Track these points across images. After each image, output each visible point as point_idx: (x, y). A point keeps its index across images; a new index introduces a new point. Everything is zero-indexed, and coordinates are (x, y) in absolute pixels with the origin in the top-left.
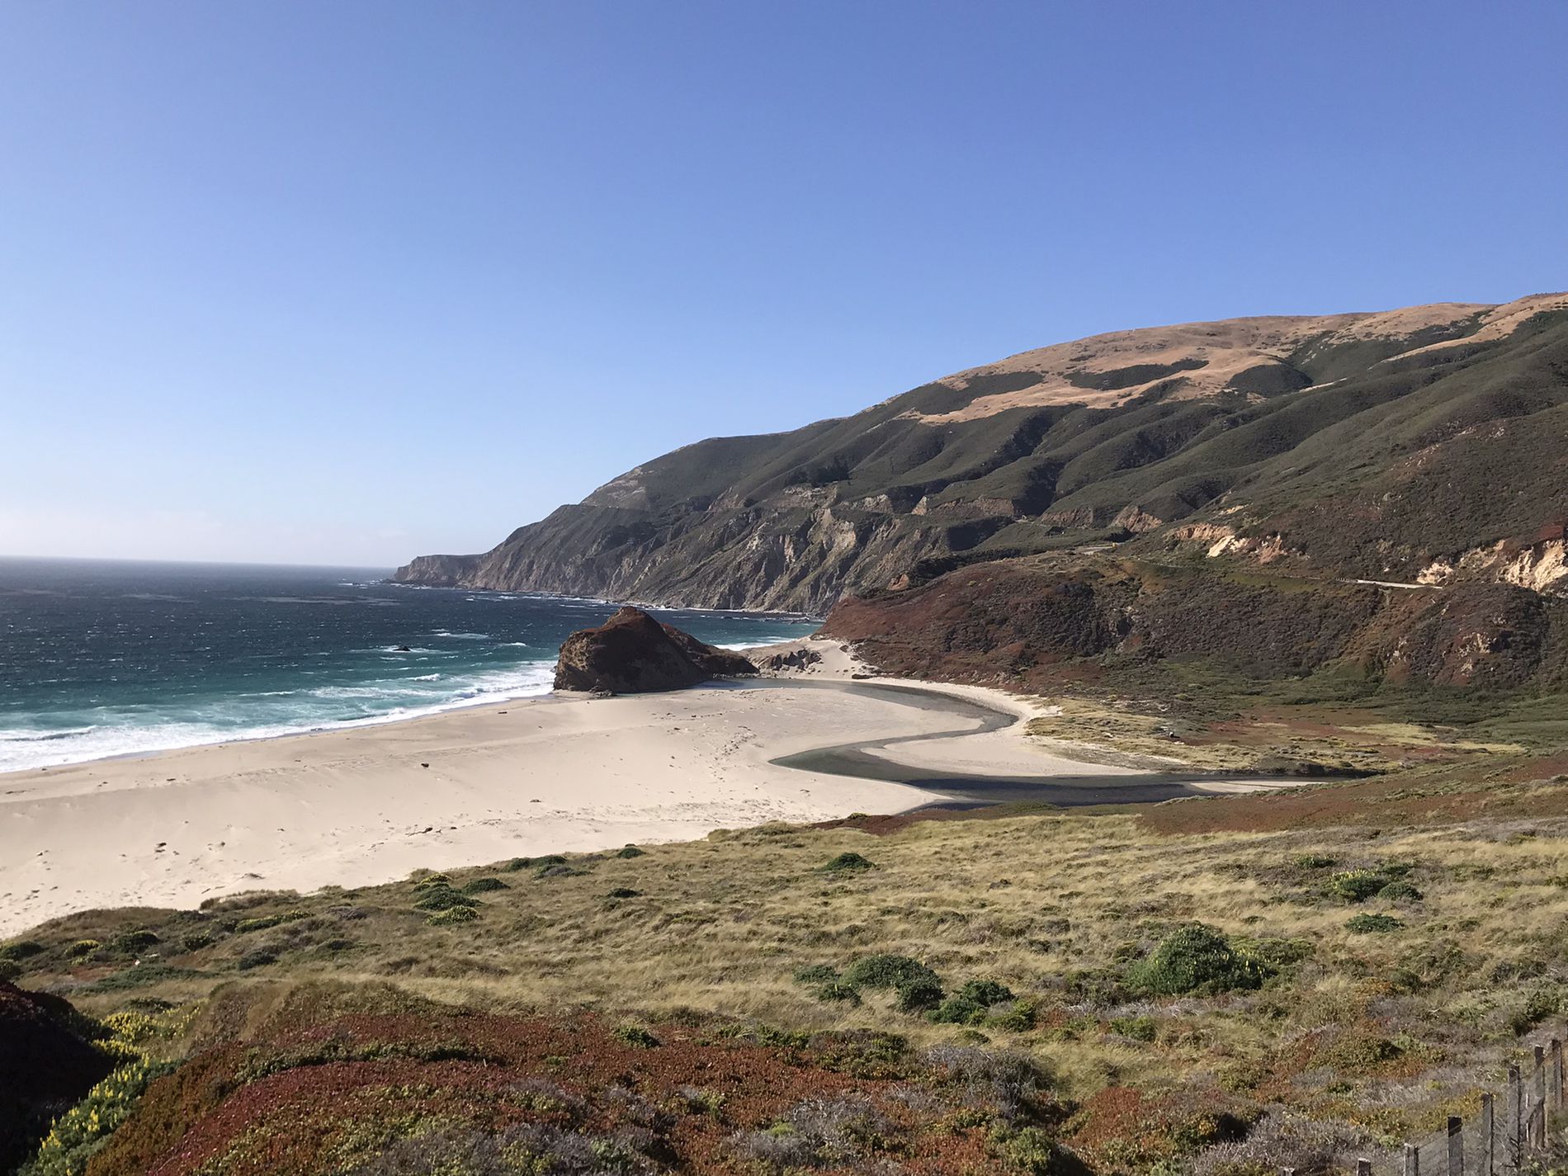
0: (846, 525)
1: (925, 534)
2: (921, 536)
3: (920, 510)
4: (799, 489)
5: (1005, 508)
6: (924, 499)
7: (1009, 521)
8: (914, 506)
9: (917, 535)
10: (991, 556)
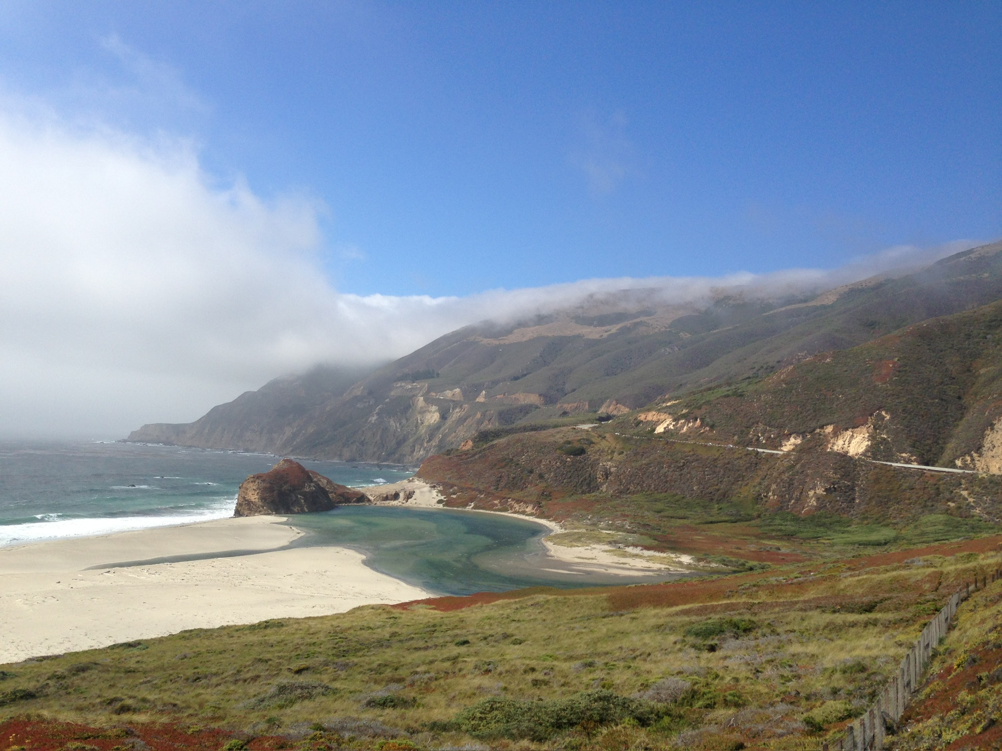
0: (434, 408)
1: (484, 415)
2: (481, 415)
3: (481, 399)
4: (403, 384)
5: (533, 399)
6: (484, 392)
7: (537, 407)
8: (478, 396)
9: (479, 415)
10: (525, 429)
